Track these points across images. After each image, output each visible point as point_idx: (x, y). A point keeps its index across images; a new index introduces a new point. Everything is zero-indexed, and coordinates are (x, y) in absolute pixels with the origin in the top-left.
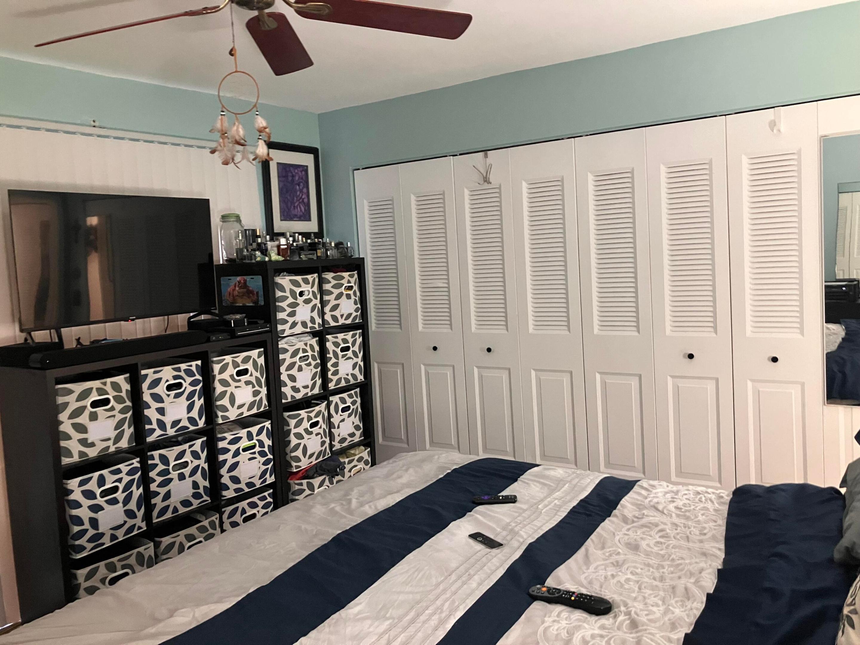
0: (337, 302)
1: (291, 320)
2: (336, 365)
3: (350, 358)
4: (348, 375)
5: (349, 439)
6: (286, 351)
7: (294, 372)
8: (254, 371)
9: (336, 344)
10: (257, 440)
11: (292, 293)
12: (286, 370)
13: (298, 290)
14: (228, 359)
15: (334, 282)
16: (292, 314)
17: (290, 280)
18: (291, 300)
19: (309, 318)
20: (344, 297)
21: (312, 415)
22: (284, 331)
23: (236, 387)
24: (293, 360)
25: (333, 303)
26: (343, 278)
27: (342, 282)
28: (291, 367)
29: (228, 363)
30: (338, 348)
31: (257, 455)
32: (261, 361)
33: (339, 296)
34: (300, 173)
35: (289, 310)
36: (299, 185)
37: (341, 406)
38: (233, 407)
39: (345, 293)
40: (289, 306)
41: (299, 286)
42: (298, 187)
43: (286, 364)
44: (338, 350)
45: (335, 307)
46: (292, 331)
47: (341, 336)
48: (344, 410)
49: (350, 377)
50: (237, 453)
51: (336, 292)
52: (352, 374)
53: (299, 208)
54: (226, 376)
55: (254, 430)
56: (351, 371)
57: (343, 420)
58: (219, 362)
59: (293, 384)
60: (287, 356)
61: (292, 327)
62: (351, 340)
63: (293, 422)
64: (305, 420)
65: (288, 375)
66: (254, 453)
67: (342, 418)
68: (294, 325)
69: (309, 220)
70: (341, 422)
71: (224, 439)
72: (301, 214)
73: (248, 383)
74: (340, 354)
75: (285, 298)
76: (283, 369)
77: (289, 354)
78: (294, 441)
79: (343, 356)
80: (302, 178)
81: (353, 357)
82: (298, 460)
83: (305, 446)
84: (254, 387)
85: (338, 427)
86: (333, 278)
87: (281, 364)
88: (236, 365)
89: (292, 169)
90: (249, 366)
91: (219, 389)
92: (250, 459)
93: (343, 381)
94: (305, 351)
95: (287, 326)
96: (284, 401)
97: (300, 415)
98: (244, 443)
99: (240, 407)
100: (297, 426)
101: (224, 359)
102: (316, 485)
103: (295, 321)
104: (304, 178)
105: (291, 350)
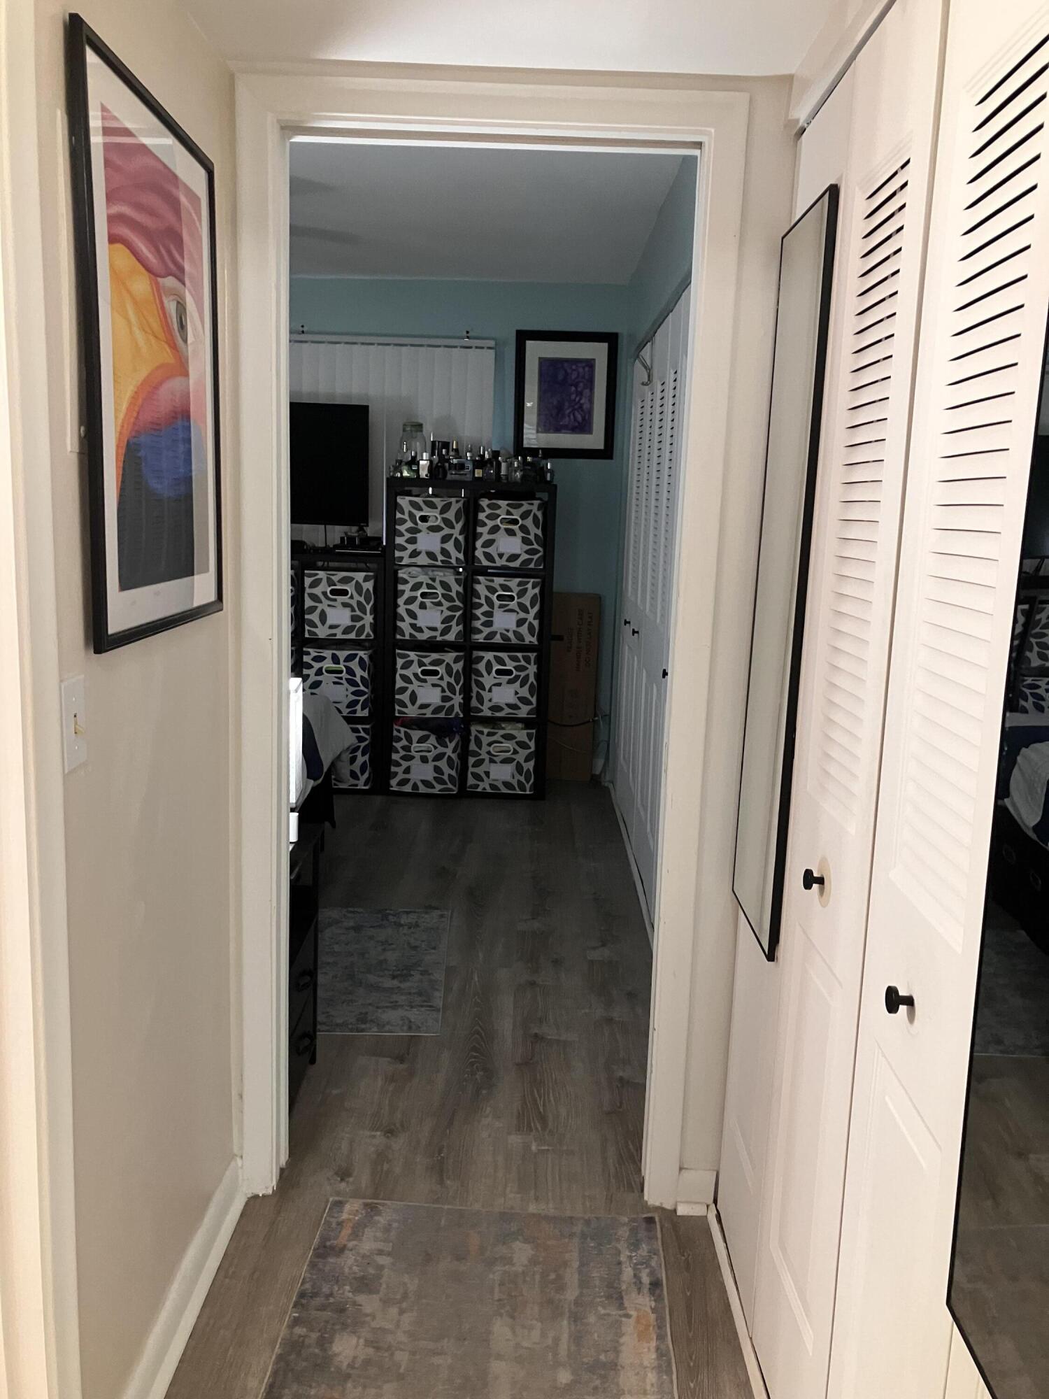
0: (491, 537)
1: (411, 547)
2: (489, 614)
3: (512, 611)
4: (508, 631)
5: (508, 710)
6: (406, 582)
7: (414, 607)
8: (355, 594)
9: (492, 590)
10: (345, 666)
11: (412, 516)
12: (405, 604)
13: (418, 514)
14: (321, 574)
15: (488, 511)
16: (412, 541)
17: (410, 501)
18: (409, 524)
19: (439, 550)
20: (502, 532)
21: (426, 661)
22: (401, 558)
23: (329, 606)
24: (413, 594)
25: (486, 537)
26: (499, 507)
27: (498, 512)
28: (411, 600)
29: (321, 579)
30: (494, 594)
31: (344, 681)
32: (369, 586)
33: (495, 529)
34: (581, 370)
35: (408, 535)
36: (576, 386)
37: (496, 667)
38: (323, 625)
39: (503, 527)
40: (408, 530)
41: (420, 509)
42: (573, 389)
43: (406, 596)
44: (494, 598)
45: (489, 543)
46: (413, 560)
47: (499, 581)
48: (499, 672)
49: (511, 635)
50: (319, 672)
51: (490, 524)
52: (515, 632)
53: (572, 417)
54: (317, 591)
55: (342, 654)
56: (513, 626)
57: (499, 685)
58: (310, 576)
59: (413, 621)
60: (407, 588)
61: (411, 556)
62: (516, 589)
63: (400, 662)
64: (416, 664)
65: (407, 610)
66: (341, 678)
67: (497, 681)
68: (415, 554)
69: (590, 431)
70: (494, 685)
71: (308, 653)
72: (577, 424)
73: (345, 605)
74: (497, 603)
75: (403, 521)
76: (401, 601)
77: (409, 586)
78: (399, 683)
79: (501, 606)
80: (583, 377)
81: (518, 610)
82: (404, 705)
83: (413, 692)
84: (353, 610)
85: (490, 691)
86: (489, 506)
87: (399, 594)
88: (331, 582)
89: (566, 365)
90: (350, 588)
91: (308, 603)
92: (335, 683)
93: (498, 636)
94: (429, 587)
95: (405, 554)
96: (398, 637)
97: (409, 656)
98: (328, 664)
99: (331, 627)
100: (405, 667)
101: (317, 574)
102: (415, 739)
103: (416, 549)
104: (587, 377)
105: (412, 582)
